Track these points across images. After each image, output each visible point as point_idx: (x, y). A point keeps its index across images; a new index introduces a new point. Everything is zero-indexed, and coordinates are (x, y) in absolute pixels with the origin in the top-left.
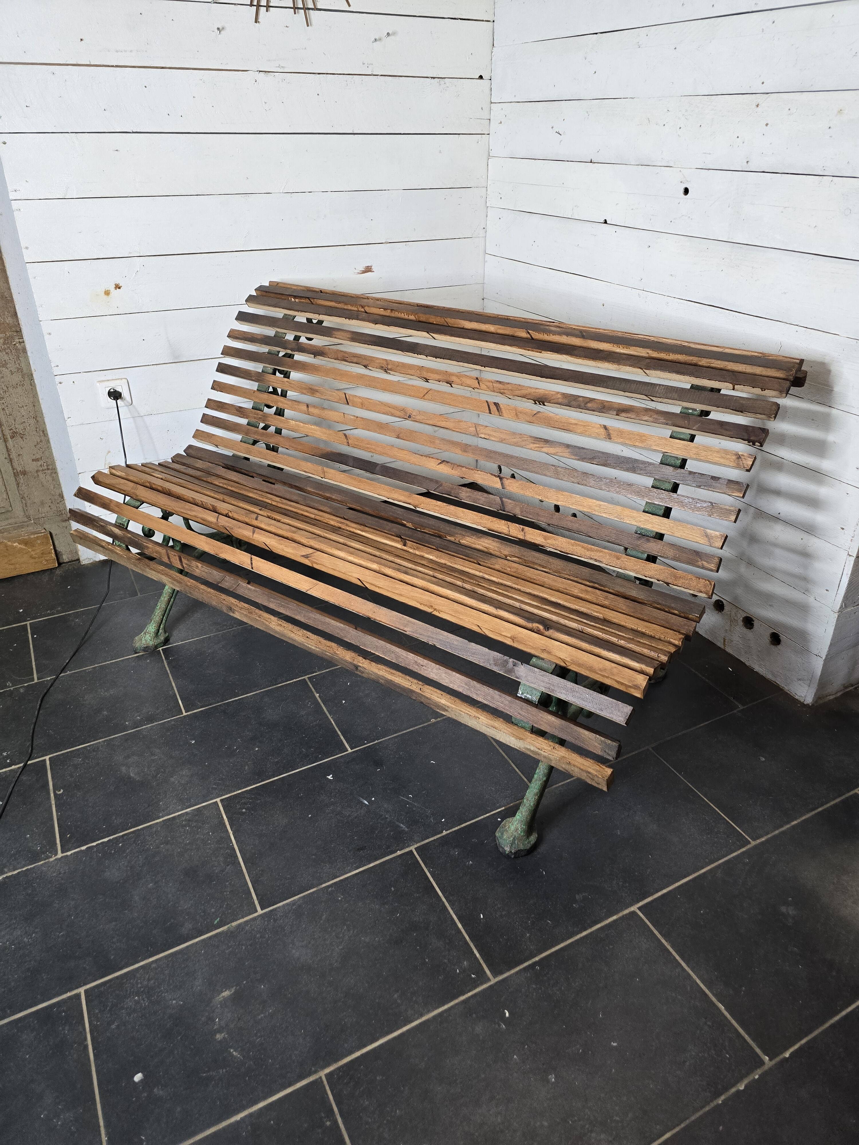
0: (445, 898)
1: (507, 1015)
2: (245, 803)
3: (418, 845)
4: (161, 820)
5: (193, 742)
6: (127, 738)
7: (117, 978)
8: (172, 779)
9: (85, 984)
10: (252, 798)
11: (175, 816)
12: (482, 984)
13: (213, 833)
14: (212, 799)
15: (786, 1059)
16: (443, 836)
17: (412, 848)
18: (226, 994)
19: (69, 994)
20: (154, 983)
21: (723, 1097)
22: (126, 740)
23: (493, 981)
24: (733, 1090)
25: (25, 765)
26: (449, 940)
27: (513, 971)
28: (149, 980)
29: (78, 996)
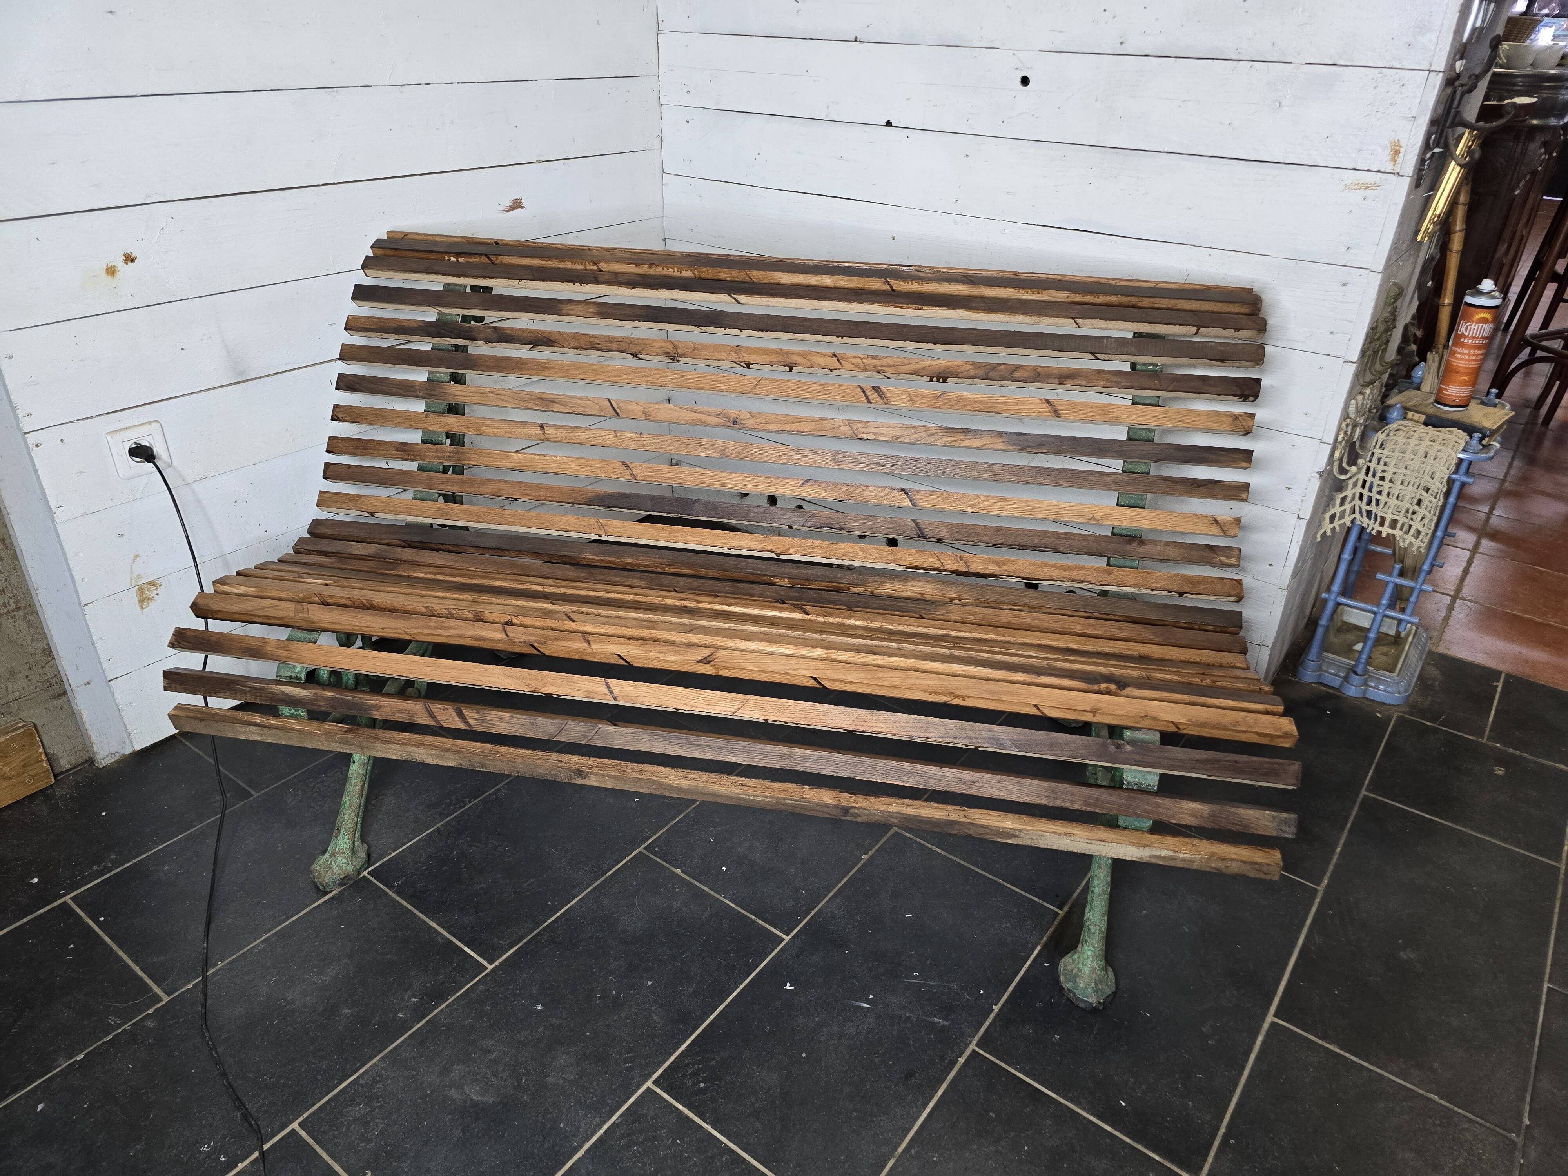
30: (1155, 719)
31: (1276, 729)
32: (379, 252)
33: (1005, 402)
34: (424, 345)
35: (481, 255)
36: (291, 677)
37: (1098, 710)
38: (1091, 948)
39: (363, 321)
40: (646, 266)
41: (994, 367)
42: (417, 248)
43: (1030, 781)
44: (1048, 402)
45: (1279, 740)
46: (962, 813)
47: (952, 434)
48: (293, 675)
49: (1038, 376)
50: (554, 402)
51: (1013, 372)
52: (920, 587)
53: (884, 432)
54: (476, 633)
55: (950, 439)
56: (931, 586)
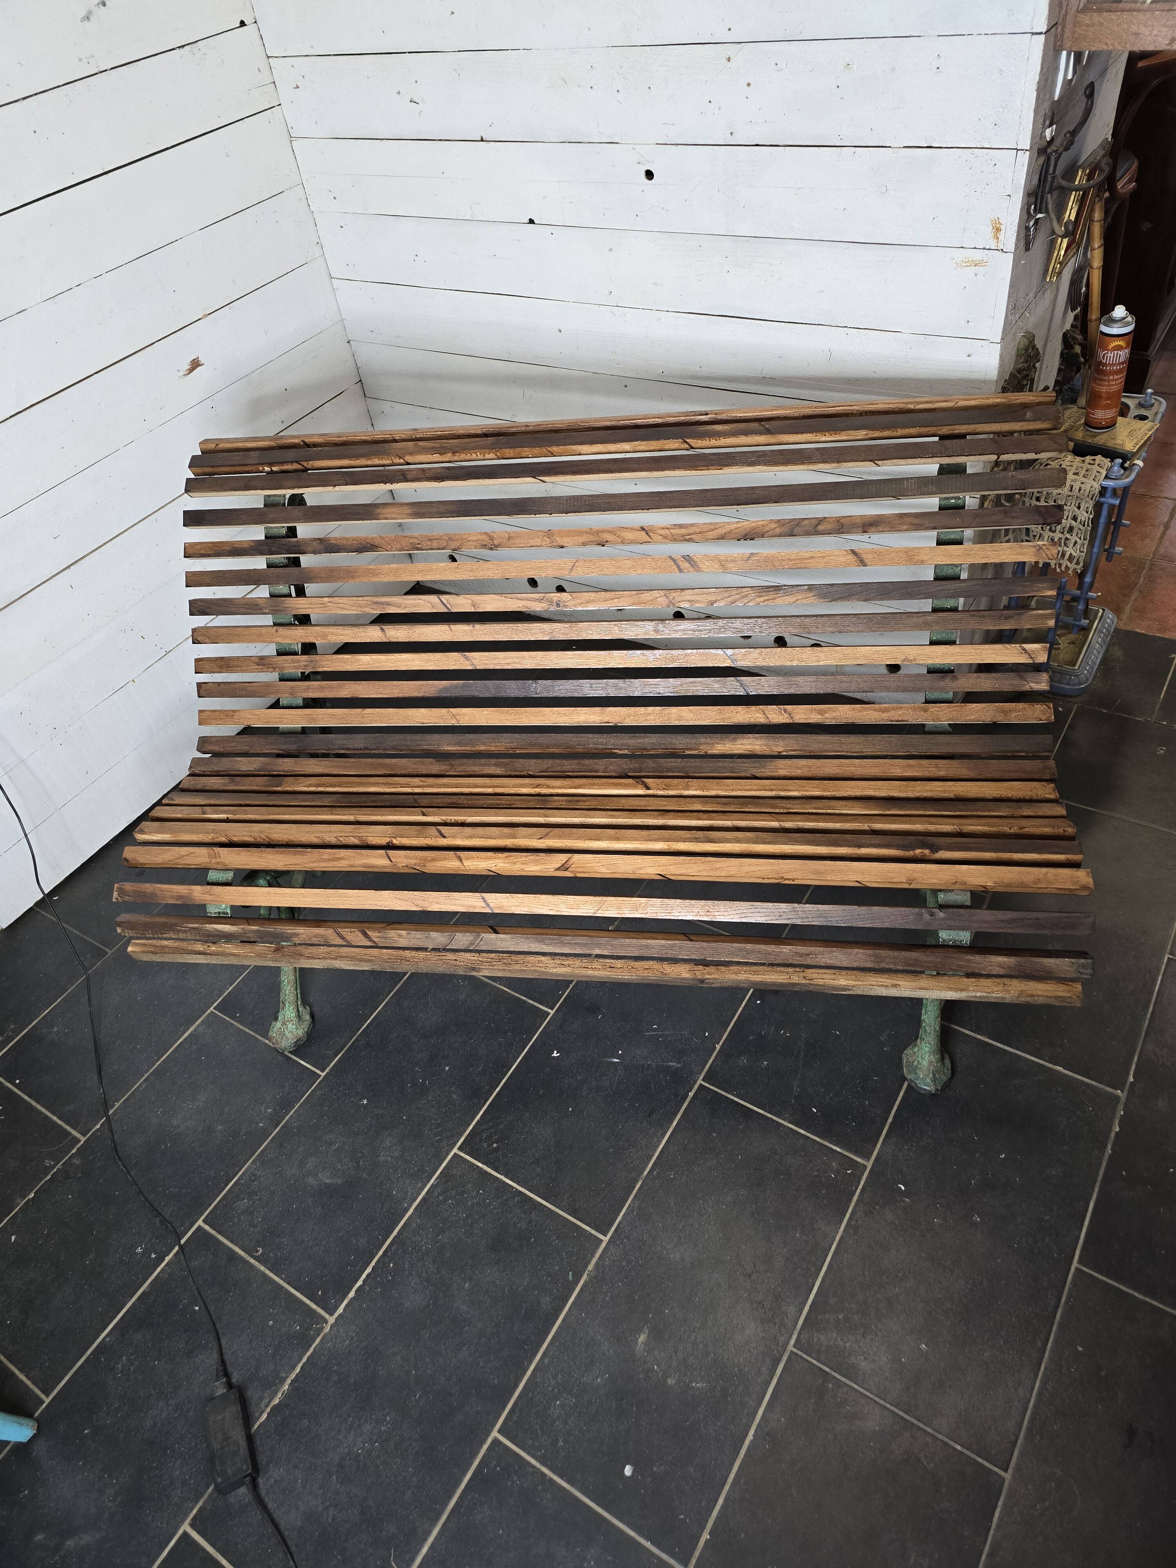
0: (769, 1113)
1: (903, 1188)
2: (489, 1137)
3: (703, 1074)
4: (411, 1211)
5: (365, 1102)
6: (279, 1142)
7: (520, 1396)
8: (381, 1159)
9: (493, 1426)
10: (491, 1126)
11: (424, 1197)
12: (862, 1174)
13: (484, 1190)
14: (447, 1154)
15: (1133, 1084)
16: (719, 1051)
17: (700, 1081)
18: (642, 1338)
19: (485, 1447)
20: (563, 1376)
21: (1109, 1146)
22: (281, 1145)
23: (869, 1165)
25: (181, 1247)
26: (804, 1151)
27: (879, 1146)
28: (555, 1377)
29: (496, 1441)
30: (965, 883)
31: (1074, 883)
32: (198, 470)
33: (812, 557)
34: (259, 563)
35: (292, 462)
36: (220, 914)
38: (928, 1045)
39: (199, 547)
40: (449, 454)
41: (798, 522)
42: (231, 463)
43: (856, 950)
44: (853, 552)
45: (1078, 891)
46: (802, 974)
47: (764, 594)
48: (221, 912)
49: (841, 527)
50: (389, 605)
51: (816, 526)
52: (749, 744)
53: (699, 599)
54: (364, 861)
55: (762, 599)
56: (759, 742)
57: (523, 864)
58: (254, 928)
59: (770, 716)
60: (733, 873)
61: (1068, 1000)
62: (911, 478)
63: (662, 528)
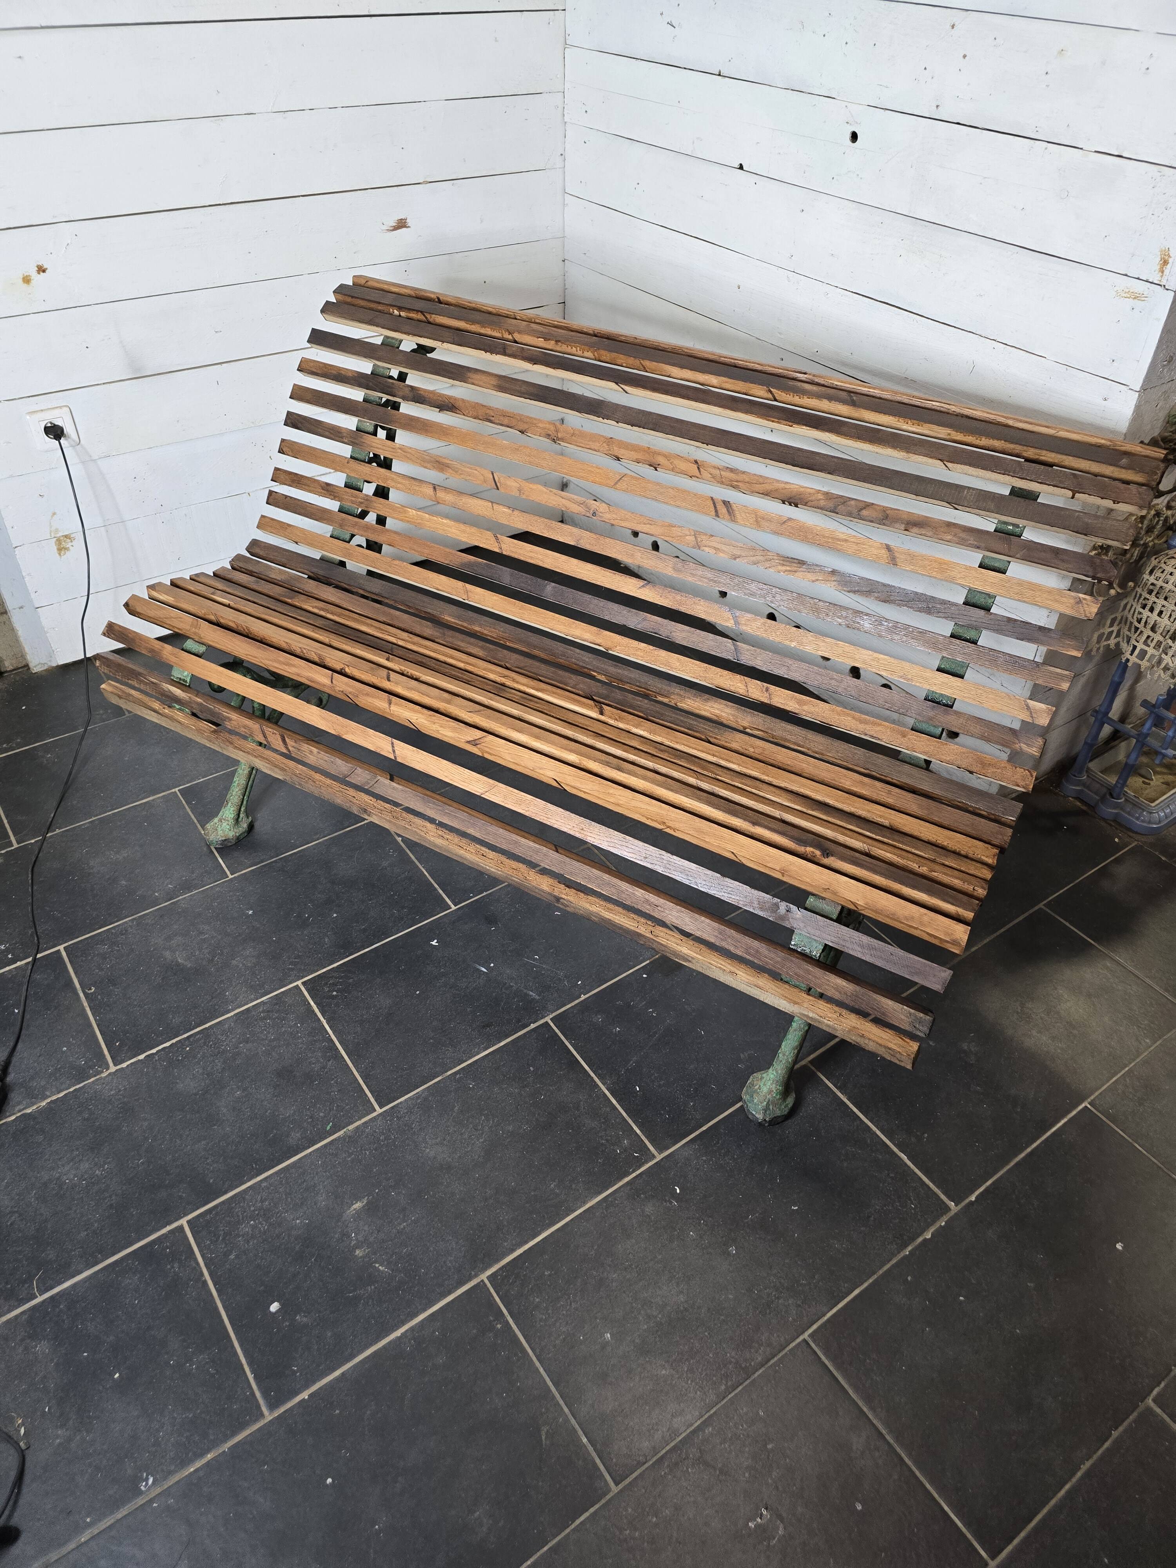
0: (594, 1072)
1: (678, 1191)
2: (334, 984)
3: (554, 1014)
4: (232, 1014)
5: (251, 912)
6: (162, 914)
7: (223, 1203)
8: (234, 962)
9: (186, 1215)
10: (342, 977)
11: (249, 1008)
12: (647, 1162)
13: (302, 1024)
14: (291, 983)
15: (971, 1203)
16: (581, 1002)
17: (548, 1019)
18: (358, 1205)
19: (169, 1228)
20: (270, 1204)
21: (910, 1248)
22: (161, 917)
23: (659, 1157)
24: (920, 1239)
25: (35, 960)
26: (604, 1119)
27: (679, 1145)
28: (262, 1201)
29: (181, 1228)
30: (835, 893)
31: (947, 934)
32: (340, 297)
33: (846, 541)
34: (357, 395)
35: (418, 311)
36: (180, 679)
37: (786, 872)
38: (775, 1072)
39: (312, 364)
40: (553, 342)
41: (845, 500)
42: (368, 298)
43: (703, 918)
44: (888, 548)
45: (949, 945)
46: (651, 928)
48: (182, 678)
49: (886, 518)
50: (448, 467)
51: (861, 509)
52: (718, 709)
53: (725, 549)
54: (310, 675)
55: (784, 568)
56: (728, 710)
57: (441, 727)
58: (199, 700)
59: (750, 690)
60: (621, 802)
61: (898, 1056)
62: (974, 489)
63: (715, 467)
